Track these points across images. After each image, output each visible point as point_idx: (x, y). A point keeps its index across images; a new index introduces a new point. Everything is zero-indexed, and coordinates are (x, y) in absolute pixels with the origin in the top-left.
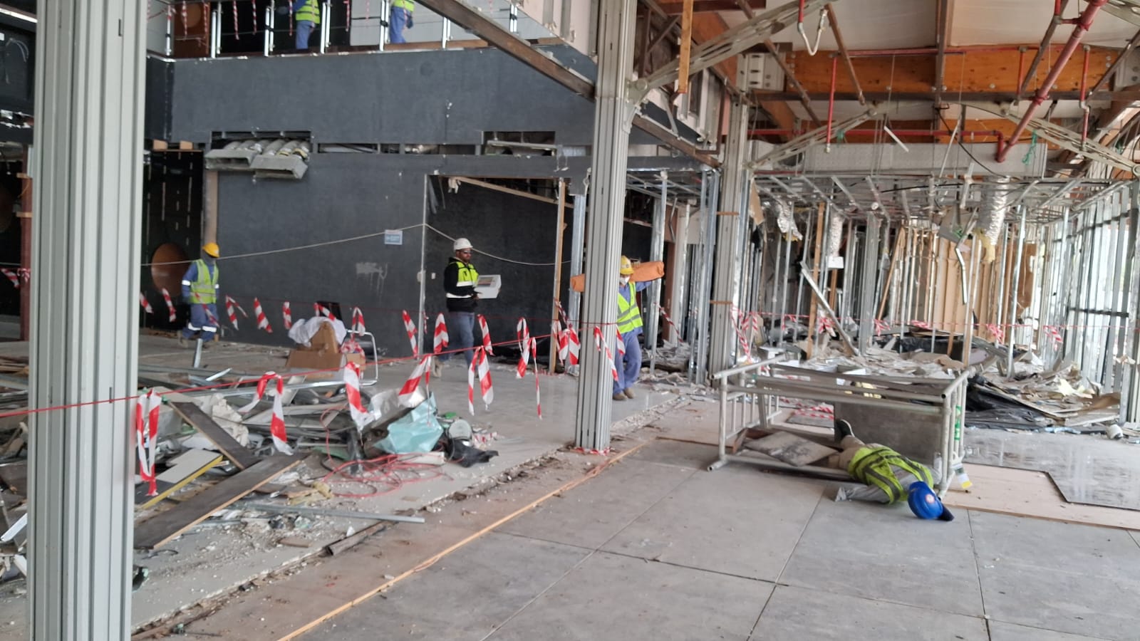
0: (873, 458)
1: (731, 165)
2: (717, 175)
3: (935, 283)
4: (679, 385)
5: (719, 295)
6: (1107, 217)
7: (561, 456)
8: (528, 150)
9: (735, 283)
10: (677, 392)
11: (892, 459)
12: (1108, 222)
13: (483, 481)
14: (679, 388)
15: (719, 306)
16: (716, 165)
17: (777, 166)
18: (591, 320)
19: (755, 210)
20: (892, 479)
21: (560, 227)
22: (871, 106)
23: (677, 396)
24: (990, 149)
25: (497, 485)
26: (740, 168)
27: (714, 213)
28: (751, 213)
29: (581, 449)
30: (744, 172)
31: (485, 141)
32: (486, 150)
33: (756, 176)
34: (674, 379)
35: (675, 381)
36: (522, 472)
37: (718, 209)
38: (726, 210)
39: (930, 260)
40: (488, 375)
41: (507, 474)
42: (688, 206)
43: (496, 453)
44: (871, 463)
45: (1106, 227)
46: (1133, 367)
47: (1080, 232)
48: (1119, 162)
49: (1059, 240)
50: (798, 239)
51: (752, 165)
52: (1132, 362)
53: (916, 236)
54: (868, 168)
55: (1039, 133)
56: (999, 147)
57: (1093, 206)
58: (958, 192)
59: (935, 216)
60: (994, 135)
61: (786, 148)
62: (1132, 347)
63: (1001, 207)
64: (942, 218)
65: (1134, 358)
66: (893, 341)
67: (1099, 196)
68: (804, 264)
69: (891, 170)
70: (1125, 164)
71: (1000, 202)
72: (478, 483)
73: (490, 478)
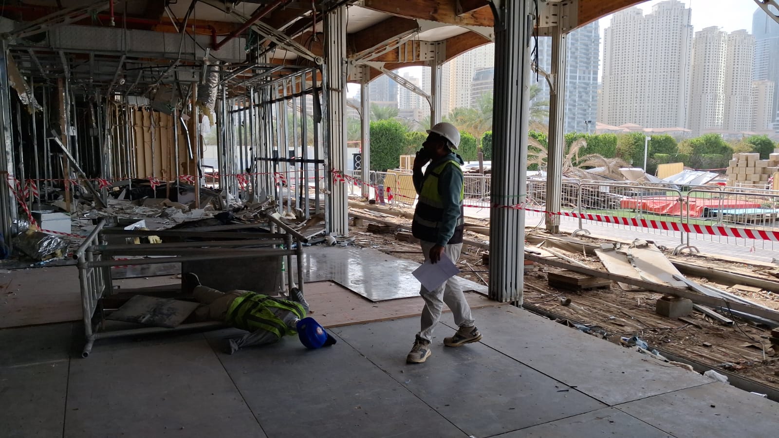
0: (248, 305)
3: (136, 145)
6: (286, 94)
11: (266, 302)
12: (287, 98)
17: (20, 42)
20: (276, 321)
24: (204, 39)
28: (11, 83)
39: (130, 128)
44: (249, 310)
45: (285, 101)
46: (330, 195)
47: (258, 105)
48: (307, 54)
49: (235, 111)
50: (40, 111)
51: (7, 36)
52: (329, 192)
53: (117, 109)
54: (110, 49)
55: (255, 28)
56: (213, 38)
57: (269, 87)
58: (176, 72)
59: (150, 93)
60: (209, 29)
61: (40, 23)
62: (327, 182)
63: (215, 85)
64: (155, 94)
65: (330, 190)
66: (124, 192)
67: (280, 80)
68: (55, 133)
69: (130, 51)
70: (310, 56)
71: (214, 81)
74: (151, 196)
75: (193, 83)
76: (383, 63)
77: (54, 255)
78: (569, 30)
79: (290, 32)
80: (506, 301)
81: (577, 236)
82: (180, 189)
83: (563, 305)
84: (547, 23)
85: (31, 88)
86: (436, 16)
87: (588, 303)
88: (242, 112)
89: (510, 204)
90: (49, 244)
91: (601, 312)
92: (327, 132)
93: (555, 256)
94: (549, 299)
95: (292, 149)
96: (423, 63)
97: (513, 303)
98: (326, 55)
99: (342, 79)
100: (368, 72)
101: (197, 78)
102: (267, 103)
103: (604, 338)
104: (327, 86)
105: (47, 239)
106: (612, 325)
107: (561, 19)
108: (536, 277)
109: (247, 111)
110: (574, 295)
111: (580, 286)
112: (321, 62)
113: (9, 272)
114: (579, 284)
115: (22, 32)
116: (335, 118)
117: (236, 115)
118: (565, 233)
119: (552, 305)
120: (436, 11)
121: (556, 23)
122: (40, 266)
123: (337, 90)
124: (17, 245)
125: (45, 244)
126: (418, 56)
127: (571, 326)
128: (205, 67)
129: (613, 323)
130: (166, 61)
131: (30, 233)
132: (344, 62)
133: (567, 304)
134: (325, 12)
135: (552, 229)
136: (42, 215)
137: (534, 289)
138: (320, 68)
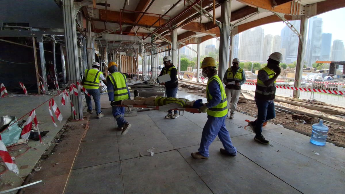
2: (85, 39)
6: (161, 51)
7: (69, 124)
8: (20, 28)
13: (50, 145)
16: (84, 36)
17: (97, 38)
21: (35, 52)
24: (141, 37)
25: (56, 145)
26: (91, 37)
29: (75, 120)
30: (92, 38)
31: (4, 26)
32: (4, 28)
33: (95, 40)
36: (61, 135)
37: (86, 47)
38: (89, 48)
39: (120, 60)
41: (57, 138)
43: (48, 132)
45: (161, 53)
50: (100, 55)
51: (94, 37)
53: (117, 55)
55: (154, 34)
56: (143, 37)
57: (156, 49)
60: (142, 35)
63: (143, 49)
64: (127, 51)
67: (159, 48)
68: (104, 61)
69: (123, 40)
70: (168, 41)
72: (48, 147)
73: (51, 143)
75: (137, 49)
76: (185, 43)
77: (105, 91)
79: (162, 35)
82: (133, 75)
85: (98, 50)
86: (200, 31)
88: (149, 56)
90: (104, 89)
91: (245, 109)
96: (195, 43)
98: (172, 41)
99: (176, 47)
100: (180, 45)
101: (139, 47)
102: (156, 53)
103: (249, 115)
104: (172, 49)
109: (150, 56)
115: (97, 36)
117: (147, 57)
120: (200, 30)
122: (103, 94)
123: (175, 50)
125: (103, 89)
126: (194, 41)
127: (239, 112)
130: (131, 43)
132: (177, 43)
138: (170, 44)
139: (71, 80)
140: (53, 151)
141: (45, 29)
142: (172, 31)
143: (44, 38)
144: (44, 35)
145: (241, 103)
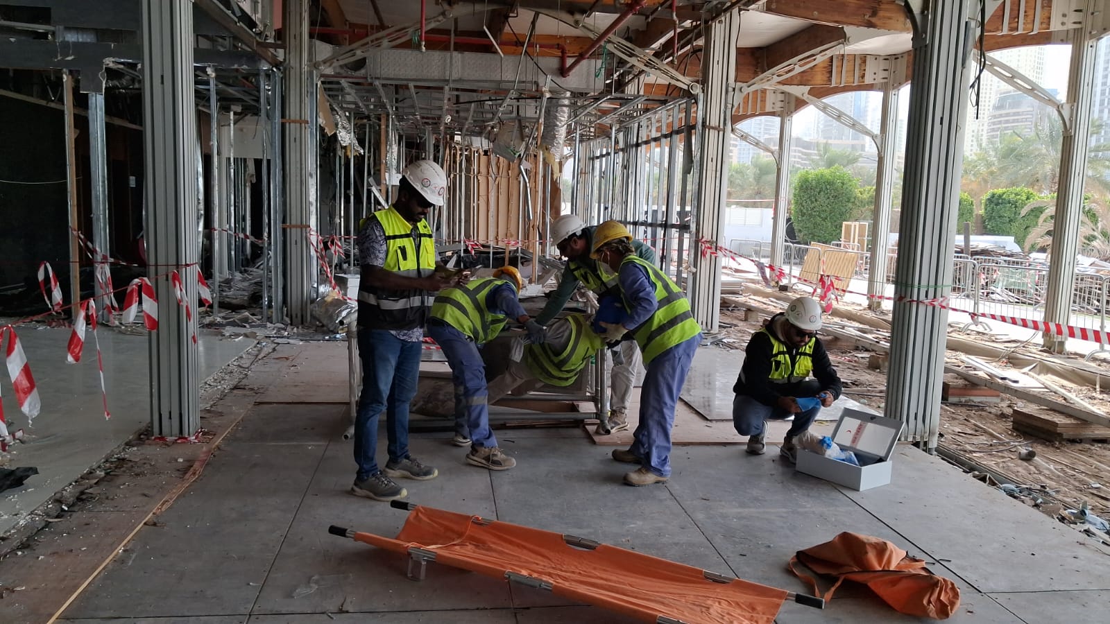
1: (293, 62)
2: (279, 75)
3: (479, 200)
4: (252, 327)
5: (294, 219)
6: (654, 134)
7: (133, 453)
8: (11, 31)
9: (310, 203)
10: (254, 335)
12: (655, 140)
13: (22, 522)
14: (254, 330)
15: (293, 230)
16: (277, 64)
17: (338, 70)
18: (161, 261)
19: (325, 119)
21: (70, 134)
22: (446, 6)
23: (256, 342)
24: (552, 62)
25: (48, 524)
26: (305, 69)
27: (278, 119)
28: (321, 121)
29: (162, 438)
30: (311, 73)
33: (322, 79)
34: (246, 320)
35: (247, 322)
36: (82, 493)
37: (283, 116)
38: (292, 117)
39: (472, 177)
40: (27, 370)
41: (59, 501)
42: (232, 113)
43: (34, 471)
45: (653, 144)
46: (694, 274)
47: (622, 150)
48: (678, 80)
49: (597, 158)
50: (360, 154)
51: (319, 65)
52: (694, 270)
53: (459, 152)
54: (436, 78)
55: (610, 47)
56: (562, 61)
57: (636, 125)
58: (518, 106)
59: (489, 133)
60: (558, 48)
61: (356, 49)
62: (693, 256)
63: (563, 123)
64: (496, 135)
65: (695, 266)
66: (454, 258)
67: (649, 115)
68: (373, 181)
69: (460, 80)
70: (684, 81)
71: (562, 119)
72: (14, 528)
73: (31, 513)
74: (487, 266)
76: (808, 88)
78: (1103, 33)
79: (661, 53)
80: (906, 438)
81: (1094, 359)
82: (522, 258)
83: (1022, 459)
84: (1063, 24)
85: (350, 124)
86: (873, 20)
87: (1065, 461)
88: (604, 159)
89: (922, 297)
91: (1082, 477)
92: (697, 187)
93: (1046, 388)
94: (1001, 448)
95: (655, 207)
96: (870, 87)
97: (916, 444)
98: (704, 81)
99: (725, 112)
100: (793, 100)
102: (633, 146)
103: (1036, 506)
104: (703, 123)
105: (347, 308)
106: (1091, 496)
107: (1090, 17)
108: (996, 415)
110: (1047, 446)
111: (1060, 435)
112: (697, 90)
113: (301, 343)
114: (1059, 430)
115: (335, 60)
116: (710, 167)
117: (597, 163)
118: (1076, 354)
119: (1003, 457)
120: (874, 14)
121: (1080, 23)
122: (335, 339)
123: (717, 129)
124: (314, 313)
125: (344, 314)
126: (863, 76)
127: (993, 483)
128: (545, 100)
129: (1093, 494)
130: (500, 92)
131: (329, 299)
132: (730, 89)
133: (1029, 457)
134: (706, 22)
135: (1053, 347)
136: (349, 280)
137: (985, 432)
138: (695, 98)
139: (156, 265)
140: (24, 546)
141: (117, 35)
142: (708, 30)
143: (111, 73)
144: (109, 62)
145: (1081, 441)
